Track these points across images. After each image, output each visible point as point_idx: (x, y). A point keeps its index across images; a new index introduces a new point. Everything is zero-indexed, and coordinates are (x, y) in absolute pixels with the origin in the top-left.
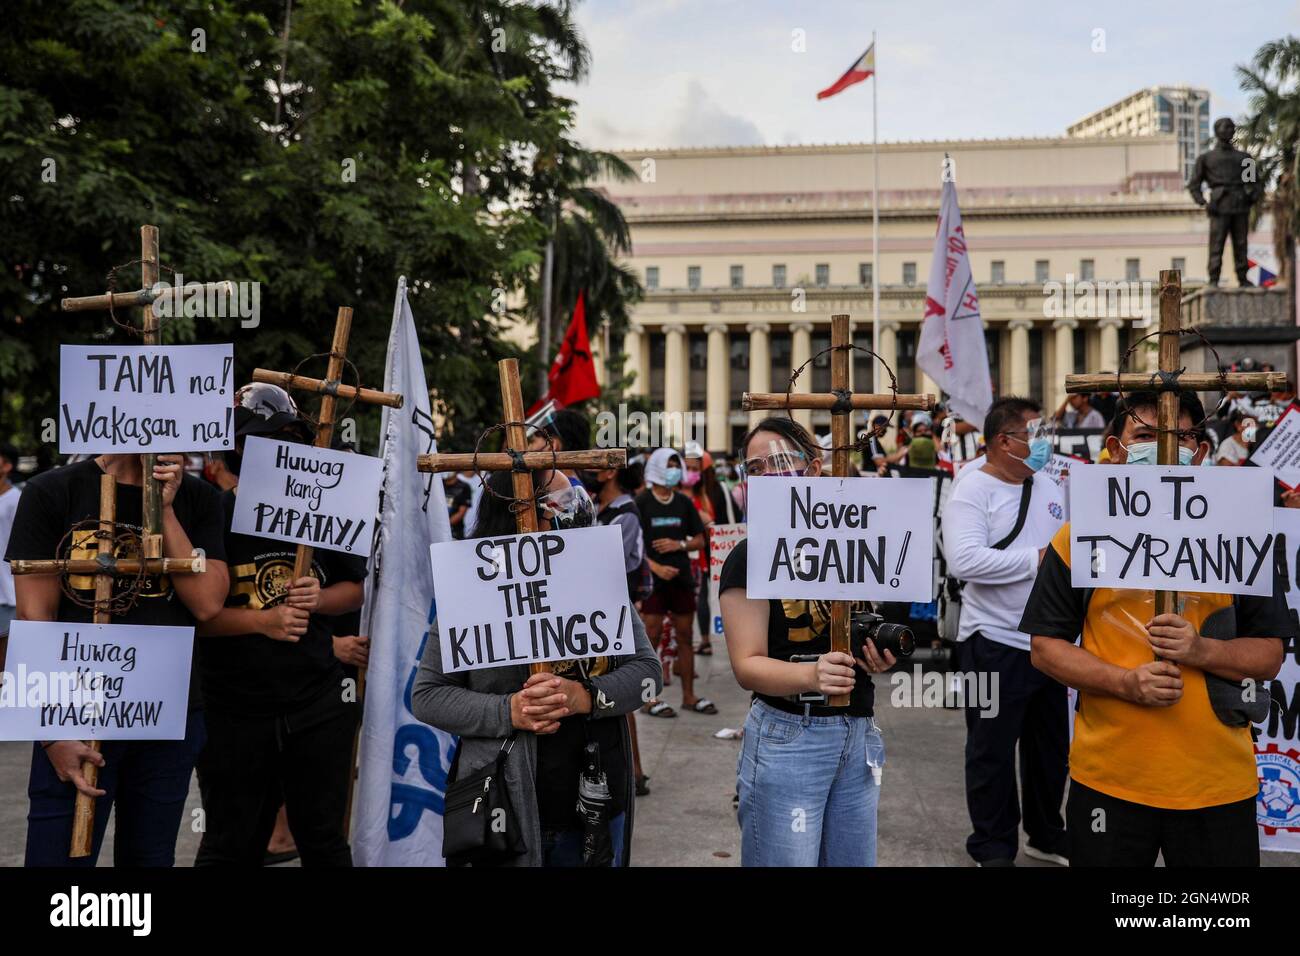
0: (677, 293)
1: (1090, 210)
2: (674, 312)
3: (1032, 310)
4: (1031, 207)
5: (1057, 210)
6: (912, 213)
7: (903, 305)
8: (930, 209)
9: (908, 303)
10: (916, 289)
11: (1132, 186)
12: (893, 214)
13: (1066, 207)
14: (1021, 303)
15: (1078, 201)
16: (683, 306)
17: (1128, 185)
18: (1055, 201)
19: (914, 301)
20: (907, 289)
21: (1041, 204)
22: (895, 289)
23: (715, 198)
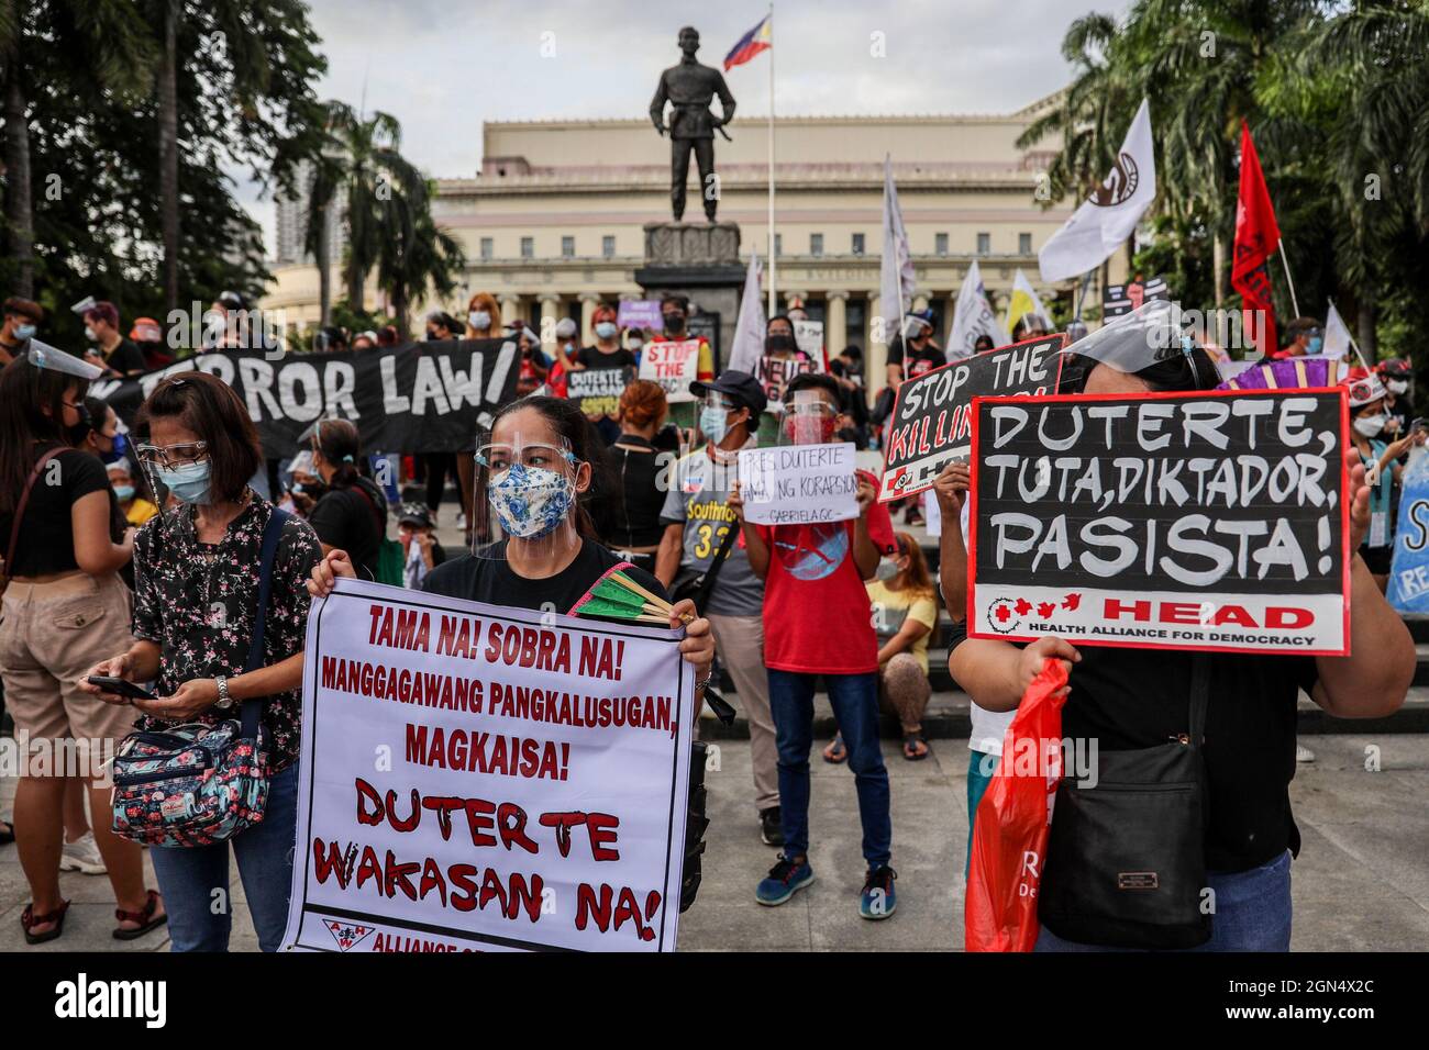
0: (592, 262)
1: (986, 185)
2: (590, 281)
3: (932, 281)
4: (931, 182)
5: (956, 185)
6: (819, 186)
7: (810, 275)
8: (835, 182)
9: (815, 273)
10: (823, 260)
11: (1028, 163)
12: (800, 186)
13: (964, 182)
14: (921, 274)
15: (975, 177)
16: (598, 275)
17: (1025, 164)
18: (954, 177)
19: (821, 272)
20: (813, 260)
21: (942, 179)
22: (801, 260)
23: (633, 169)
